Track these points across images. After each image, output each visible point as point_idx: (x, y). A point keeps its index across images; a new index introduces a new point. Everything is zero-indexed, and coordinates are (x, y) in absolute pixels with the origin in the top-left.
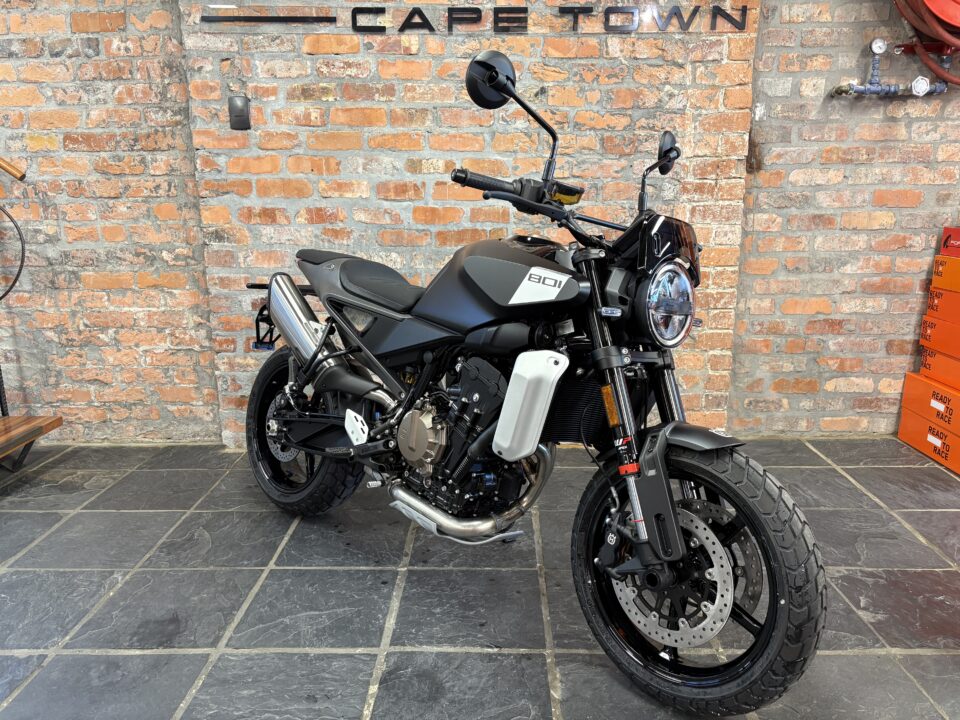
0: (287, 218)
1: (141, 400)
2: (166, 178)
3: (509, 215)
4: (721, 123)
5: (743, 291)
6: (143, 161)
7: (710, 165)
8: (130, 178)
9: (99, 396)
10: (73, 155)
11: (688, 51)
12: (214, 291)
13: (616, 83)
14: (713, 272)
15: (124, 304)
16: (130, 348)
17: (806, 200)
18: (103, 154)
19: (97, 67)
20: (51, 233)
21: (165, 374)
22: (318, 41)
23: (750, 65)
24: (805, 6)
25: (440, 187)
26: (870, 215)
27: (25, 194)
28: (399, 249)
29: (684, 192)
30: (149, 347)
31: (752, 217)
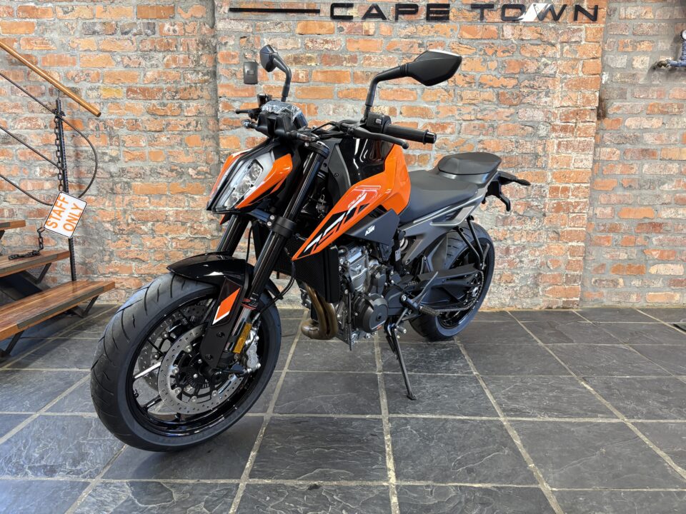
2: (195, 118)
4: (579, 85)
5: (593, 202)
6: (180, 106)
7: (571, 113)
8: (171, 118)
9: (138, 269)
10: (133, 102)
11: (558, 35)
13: (508, 56)
14: (572, 187)
15: (160, 205)
16: (162, 236)
17: (637, 139)
18: (153, 102)
19: (153, 42)
20: (113, 155)
21: (185, 255)
22: (306, 26)
23: (600, 46)
24: (635, 8)
26: (680, 150)
27: (97, 128)
29: (553, 131)
30: (175, 236)
31: (598, 150)
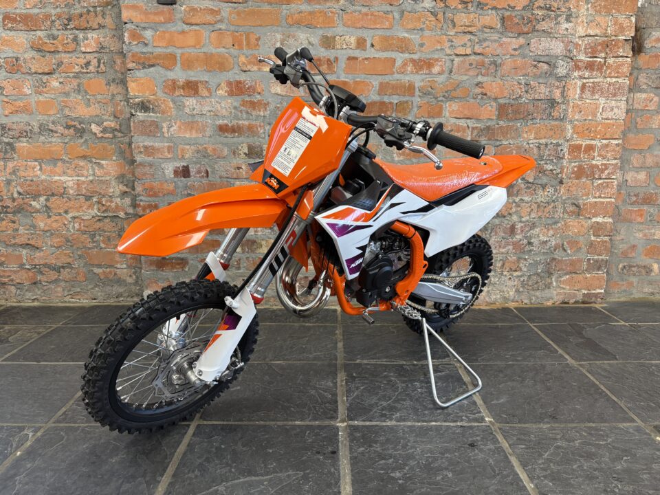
0: (209, 90)
1: (69, 263)
2: (96, 55)
3: (414, 89)
5: (624, 165)
6: (75, 39)
7: (600, 44)
8: (63, 55)
9: (30, 259)
10: (12, 33)
12: (139, 158)
14: (599, 144)
15: (55, 173)
16: (60, 214)
18: (39, 33)
21: (92, 239)
25: (352, 62)
29: (576, 69)
30: (76, 214)
31: (632, 96)
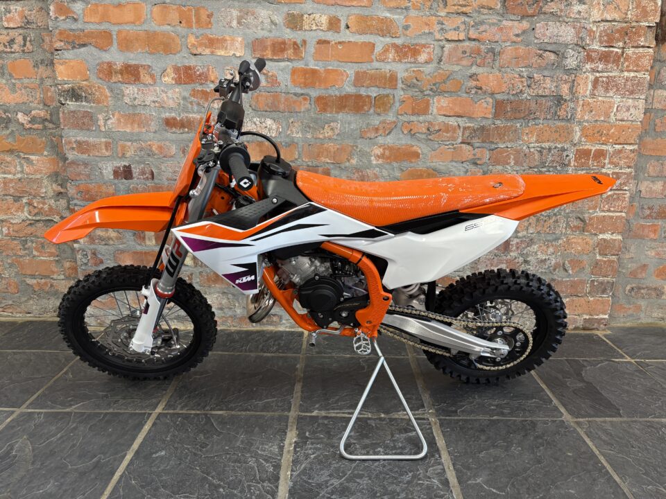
0: (152, 76)
2: (21, 31)
3: (396, 80)
5: (639, 172)
7: (618, 31)
12: (71, 156)
14: (611, 150)
21: (24, 246)
25: (323, 46)
28: (275, 115)
29: (588, 61)
30: (4, 217)
31: (652, 93)
